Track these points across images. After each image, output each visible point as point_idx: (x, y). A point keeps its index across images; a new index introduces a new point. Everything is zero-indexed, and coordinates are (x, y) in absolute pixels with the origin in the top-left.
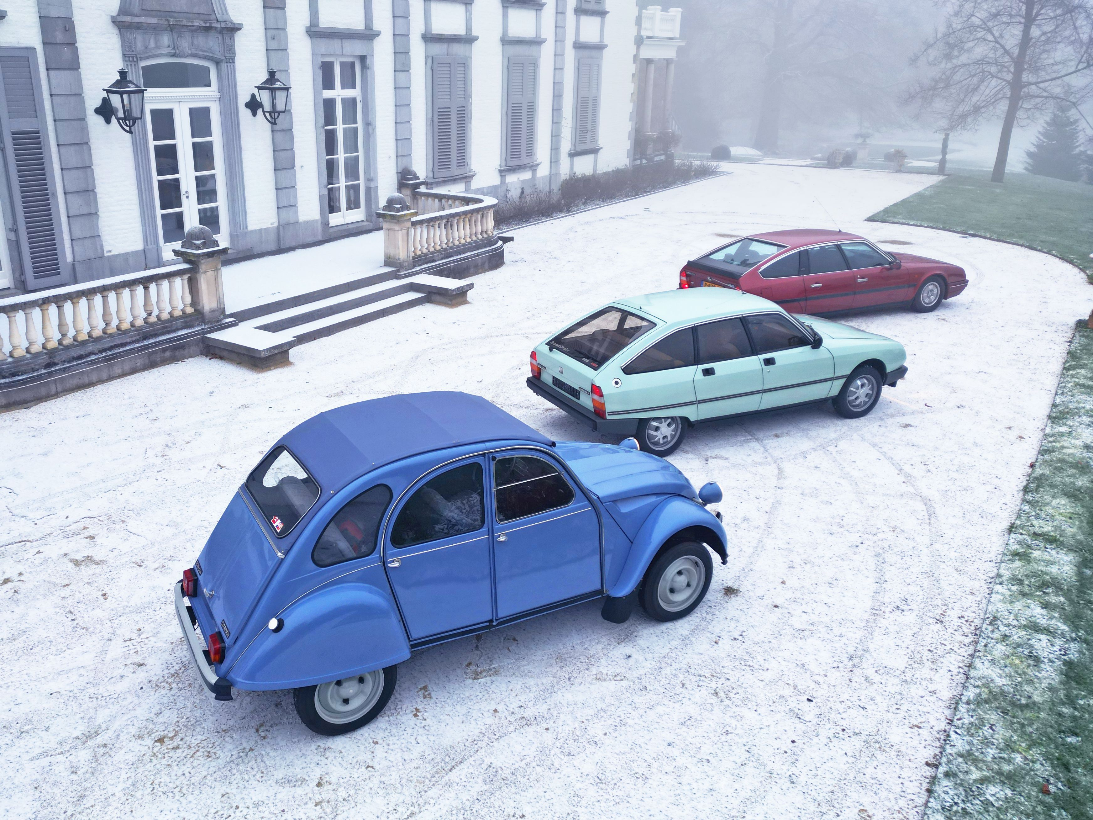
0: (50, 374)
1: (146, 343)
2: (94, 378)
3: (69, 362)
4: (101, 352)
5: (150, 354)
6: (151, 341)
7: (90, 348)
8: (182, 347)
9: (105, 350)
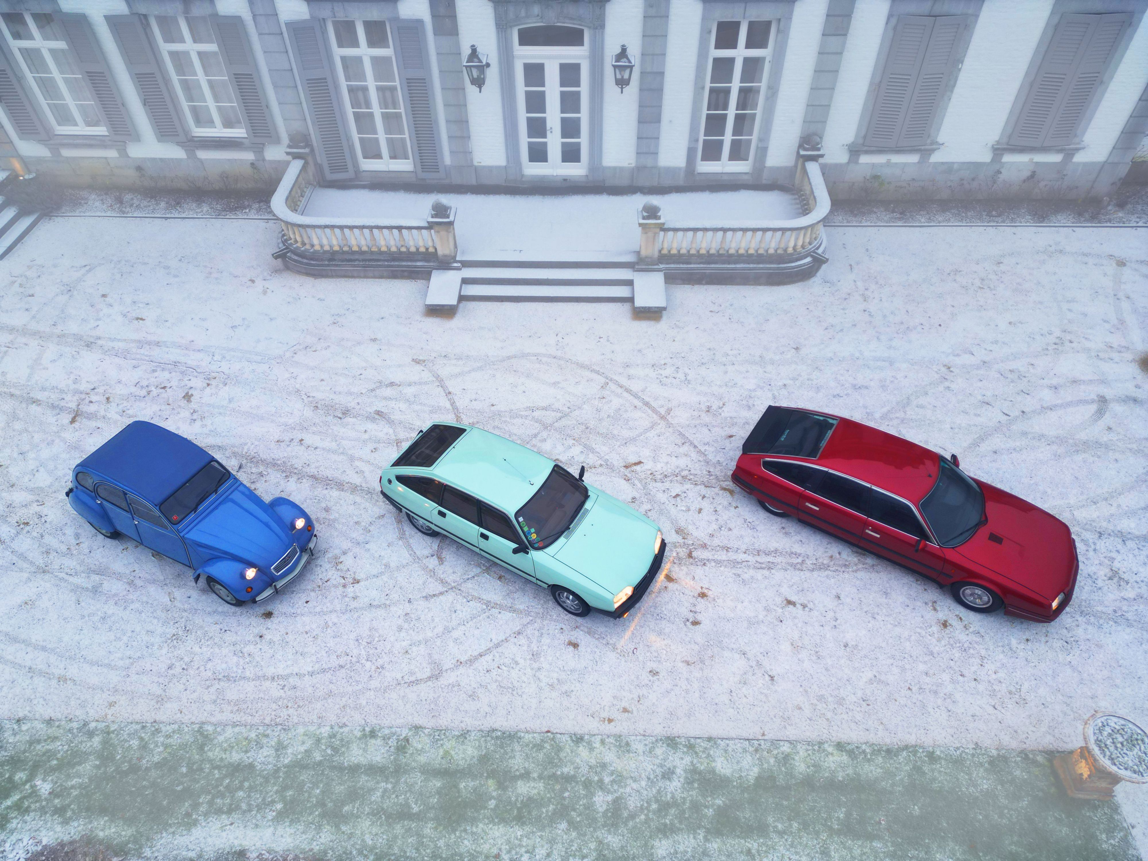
0: (328, 265)
1: (392, 263)
2: (355, 274)
3: (343, 261)
4: (363, 260)
5: (392, 271)
6: (397, 263)
7: (356, 257)
8: (417, 272)
9: (365, 260)
